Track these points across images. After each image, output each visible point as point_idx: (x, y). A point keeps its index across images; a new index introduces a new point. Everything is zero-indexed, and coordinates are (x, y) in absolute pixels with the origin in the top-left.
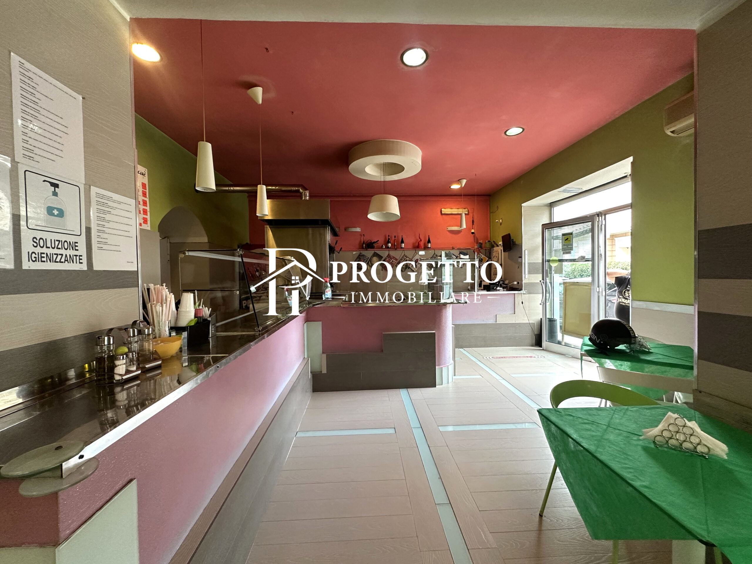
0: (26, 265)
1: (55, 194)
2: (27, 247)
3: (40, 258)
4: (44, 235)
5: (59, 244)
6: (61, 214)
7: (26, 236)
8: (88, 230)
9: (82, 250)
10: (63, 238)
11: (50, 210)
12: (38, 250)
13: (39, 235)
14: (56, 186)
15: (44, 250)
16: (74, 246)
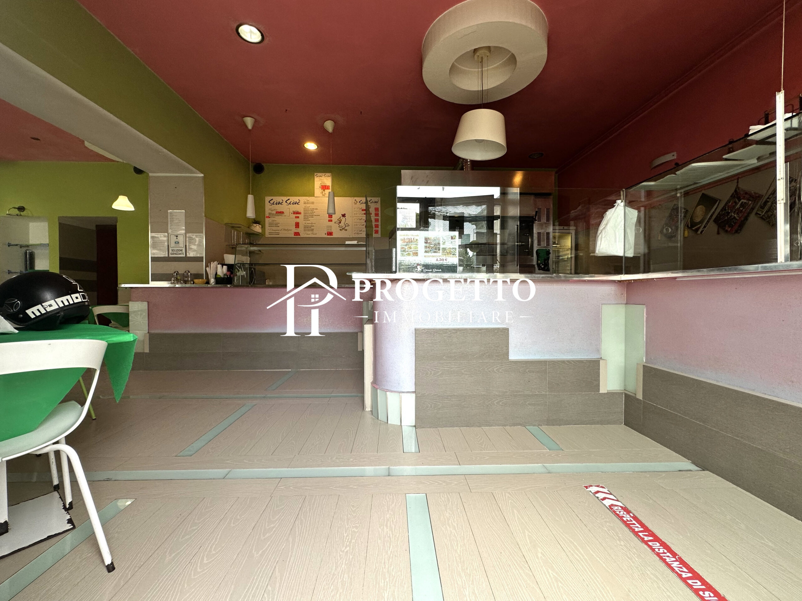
0: (170, 256)
1: (177, 238)
2: (170, 252)
3: (173, 254)
4: (174, 249)
5: (178, 250)
6: (178, 243)
7: (170, 249)
8: (186, 246)
9: (184, 251)
10: (178, 249)
11: (175, 243)
12: (173, 252)
13: (173, 249)
14: (177, 236)
15: (174, 252)
16: (181, 250)
